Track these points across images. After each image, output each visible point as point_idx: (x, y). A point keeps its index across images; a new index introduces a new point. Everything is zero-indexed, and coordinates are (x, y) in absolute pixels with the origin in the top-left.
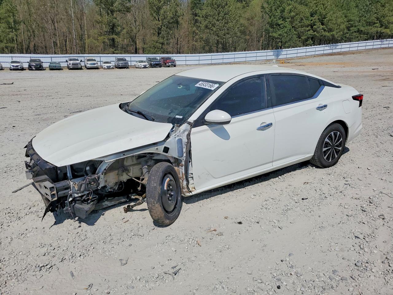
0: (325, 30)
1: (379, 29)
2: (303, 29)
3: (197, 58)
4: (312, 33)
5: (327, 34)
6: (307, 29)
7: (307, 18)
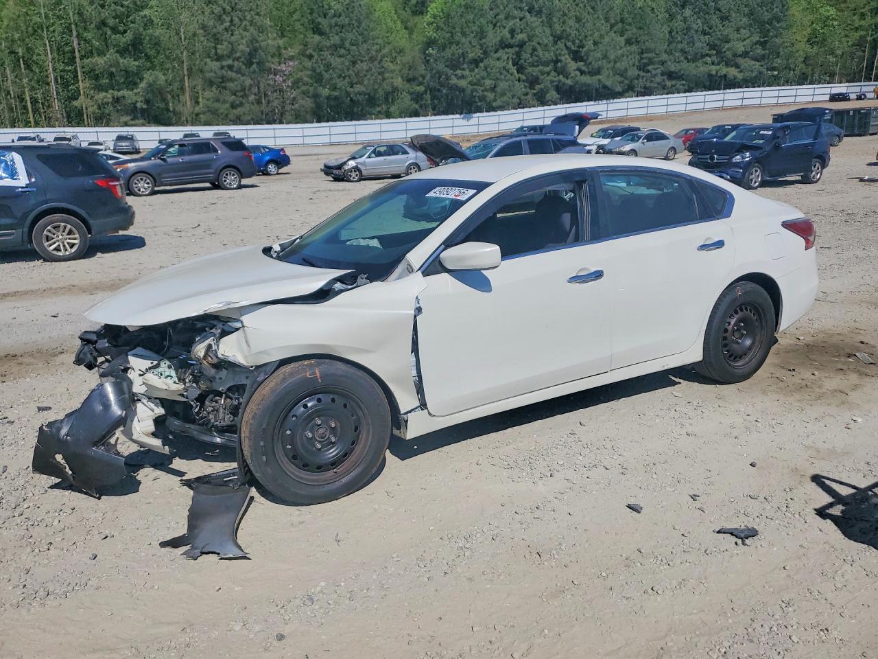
0: (582, 72)
1: (714, 67)
2: (537, 69)
3: (326, 131)
4: (555, 77)
5: (586, 79)
6: (547, 69)
7: (546, 48)
